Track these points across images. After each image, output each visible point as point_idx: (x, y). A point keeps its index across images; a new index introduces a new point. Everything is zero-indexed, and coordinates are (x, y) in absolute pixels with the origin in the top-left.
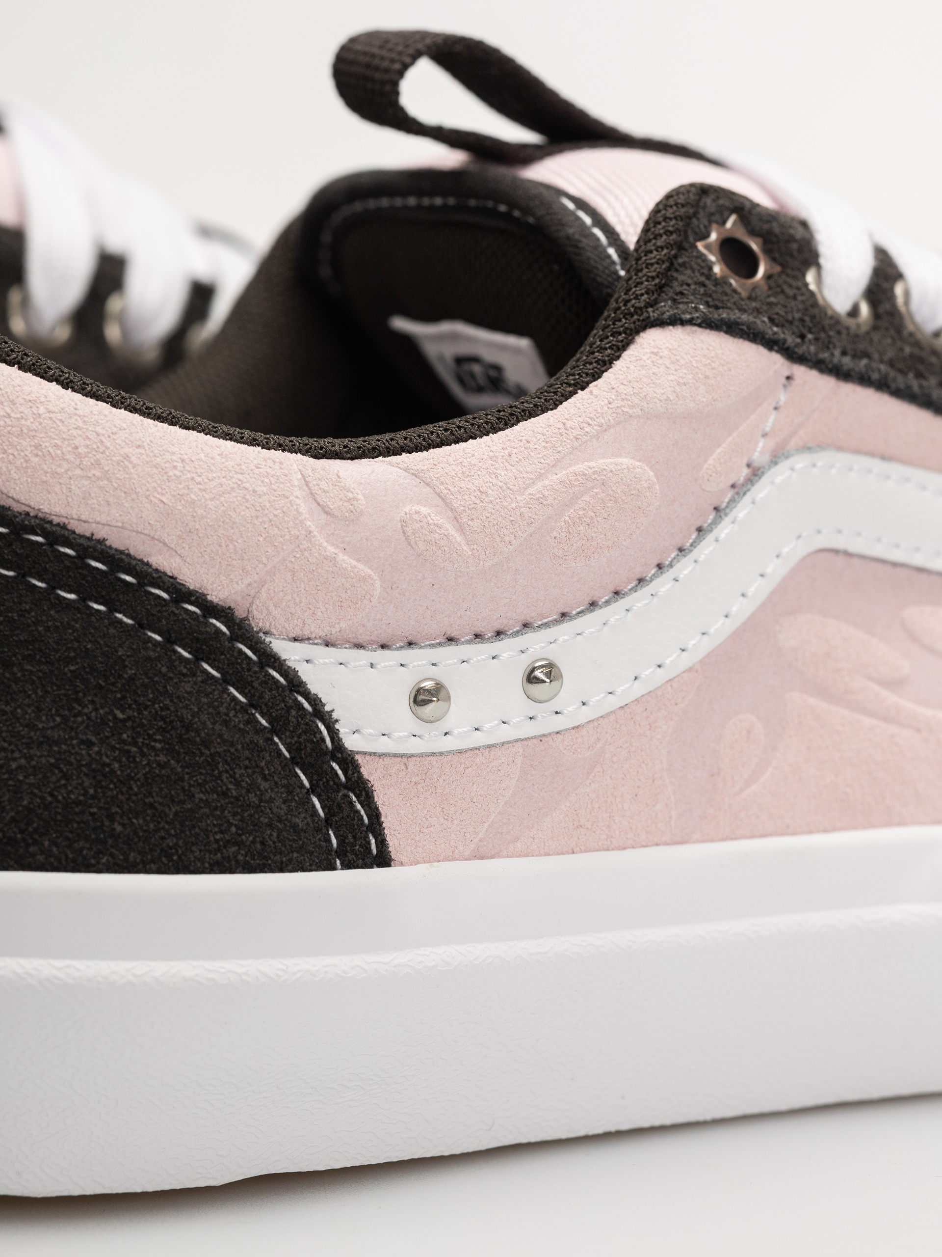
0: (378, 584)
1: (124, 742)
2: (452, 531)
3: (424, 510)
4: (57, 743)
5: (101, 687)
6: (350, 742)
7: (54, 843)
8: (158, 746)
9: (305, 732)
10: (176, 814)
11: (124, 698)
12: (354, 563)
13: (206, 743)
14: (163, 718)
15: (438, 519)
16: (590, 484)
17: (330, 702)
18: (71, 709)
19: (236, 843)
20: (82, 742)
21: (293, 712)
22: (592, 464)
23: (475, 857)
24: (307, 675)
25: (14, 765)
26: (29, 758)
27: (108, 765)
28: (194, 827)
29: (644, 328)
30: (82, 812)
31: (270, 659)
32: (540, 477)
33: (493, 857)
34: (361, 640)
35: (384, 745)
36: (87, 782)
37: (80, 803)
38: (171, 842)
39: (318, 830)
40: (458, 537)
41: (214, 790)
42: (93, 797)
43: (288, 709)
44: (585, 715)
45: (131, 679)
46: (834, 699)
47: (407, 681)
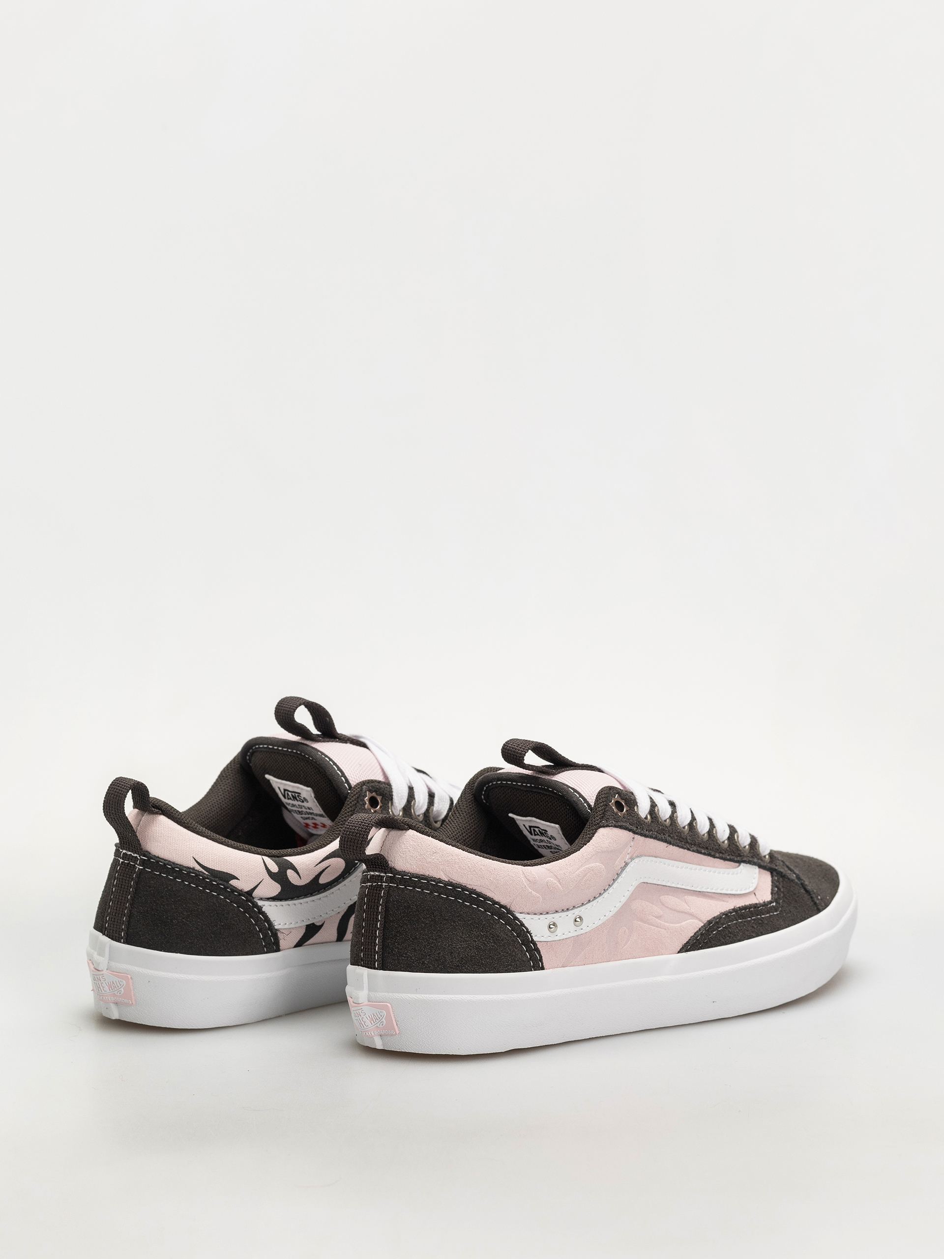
0: (541, 898)
1: (483, 940)
2: (558, 884)
3: (552, 879)
4: (468, 941)
5: (477, 927)
6: (535, 939)
8: (491, 941)
9: (525, 937)
10: (497, 959)
11: (483, 929)
12: (535, 893)
13: (502, 940)
14: (492, 934)
15: (555, 881)
16: (589, 870)
17: (530, 929)
18: (470, 932)
20: (474, 941)
21: (522, 932)
23: (562, 967)
24: (524, 922)
27: (480, 946)
29: (599, 828)
30: (475, 959)
31: (516, 918)
32: (578, 869)
34: (536, 913)
35: (542, 939)
36: (475, 951)
37: (474, 956)
38: (496, 965)
39: (528, 961)
40: (559, 886)
41: (505, 952)
42: (477, 955)
44: (588, 929)
45: (484, 924)
46: (645, 922)
47: (547, 923)
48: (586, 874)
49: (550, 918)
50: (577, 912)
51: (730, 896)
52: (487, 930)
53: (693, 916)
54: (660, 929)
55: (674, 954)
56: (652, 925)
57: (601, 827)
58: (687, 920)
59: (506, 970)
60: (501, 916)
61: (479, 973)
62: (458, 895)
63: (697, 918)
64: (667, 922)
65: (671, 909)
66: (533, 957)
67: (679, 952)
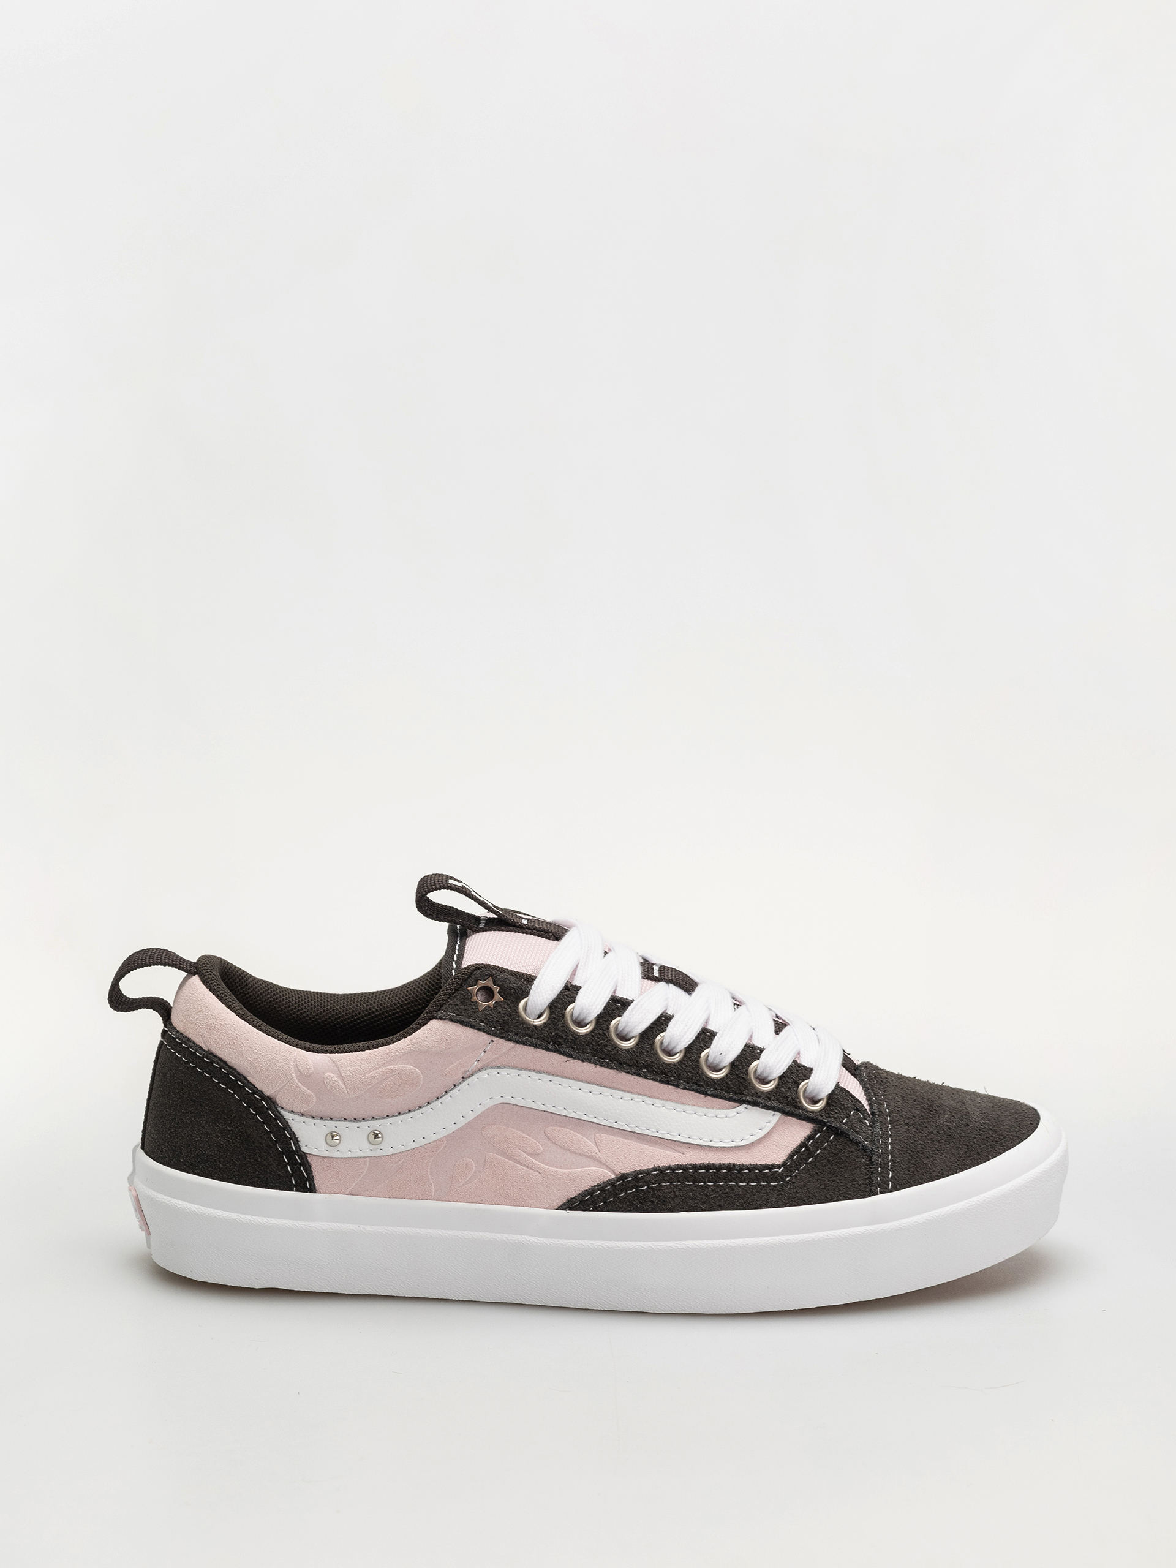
0: (315, 1098)
1: (228, 1138)
2: (341, 1083)
3: (332, 1075)
4: (209, 1134)
5: (225, 1118)
6: (304, 1149)
7: (203, 1167)
8: (238, 1141)
9: (286, 1144)
10: (240, 1164)
11: (231, 1123)
12: (307, 1090)
13: (254, 1142)
14: (241, 1132)
15: (337, 1079)
16: (393, 1073)
17: (298, 1134)
18: (216, 1124)
19: (258, 1177)
20: (216, 1135)
21: (283, 1137)
22: (396, 1066)
23: (351, 1194)
24: (292, 1124)
25: (196, 1139)
26: (201, 1138)
27: (222, 1144)
28: (245, 1169)
29: (432, 1019)
30: (212, 1159)
31: (280, 1117)
32: (377, 1069)
33: (358, 1195)
34: (314, 1115)
35: (315, 1152)
36: (216, 1149)
37: (212, 1155)
38: (237, 1173)
39: (288, 1177)
40: (343, 1086)
41: (253, 1159)
42: (216, 1154)
43: (281, 1135)
44: (392, 1151)
45: (235, 1117)
46: (510, 1158)
47: (326, 1131)
48: (388, 1078)
49: (331, 1126)
50: (375, 1125)
51: (691, 1146)
52: (236, 1125)
53: (600, 1162)
54: (531, 1171)
55: (551, 1209)
56: (520, 1164)
57: (435, 1019)
58: (585, 1167)
59: (251, 1183)
60: (260, 1110)
61: (214, 1179)
62: (216, 1072)
63: (607, 1167)
64: (547, 1164)
65: (561, 1147)
66: (296, 1172)
67: (560, 1208)
